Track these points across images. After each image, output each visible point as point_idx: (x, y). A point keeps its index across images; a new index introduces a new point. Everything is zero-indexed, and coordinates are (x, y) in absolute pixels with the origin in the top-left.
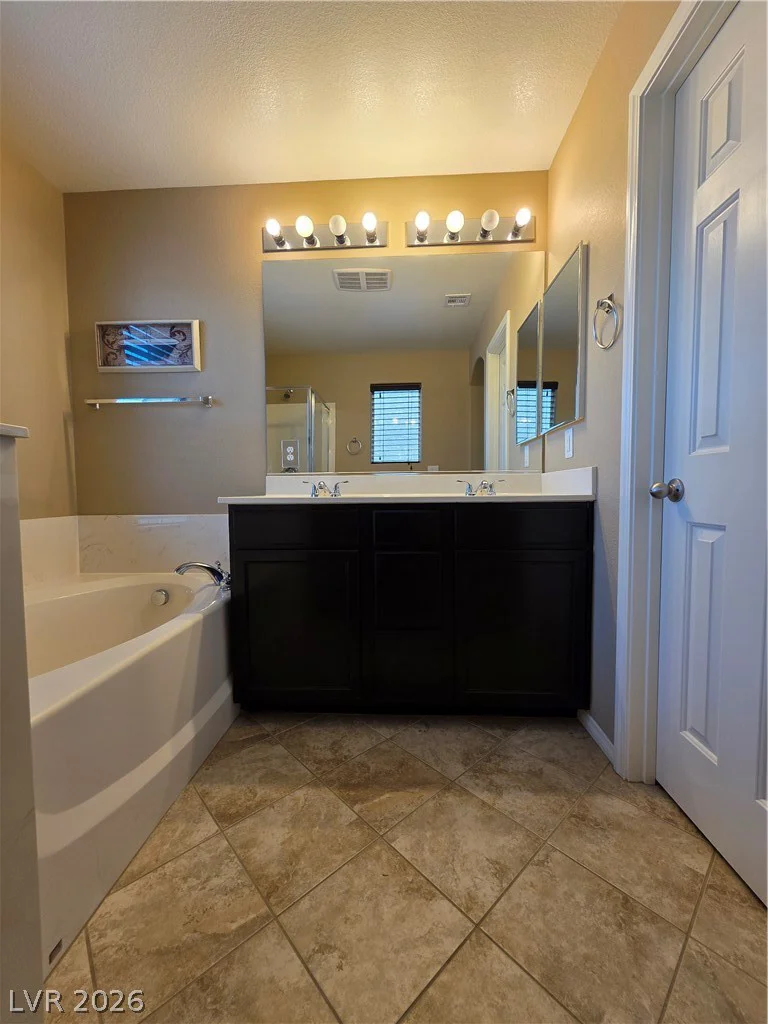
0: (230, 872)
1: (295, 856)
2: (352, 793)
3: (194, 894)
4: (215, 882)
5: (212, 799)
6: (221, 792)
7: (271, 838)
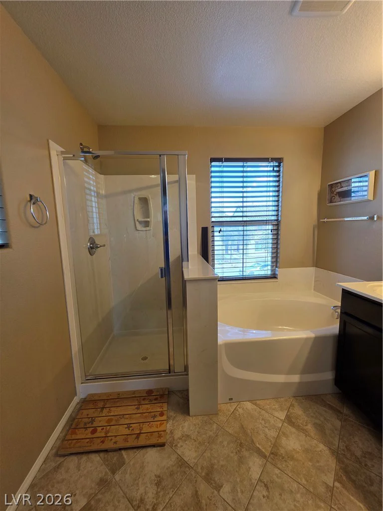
0: (272, 434)
1: (292, 458)
2: (344, 478)
3: (260, 426)
4: (267, 430)
5: (293, 409)
6: (298, 411)
7: (293, 443)
